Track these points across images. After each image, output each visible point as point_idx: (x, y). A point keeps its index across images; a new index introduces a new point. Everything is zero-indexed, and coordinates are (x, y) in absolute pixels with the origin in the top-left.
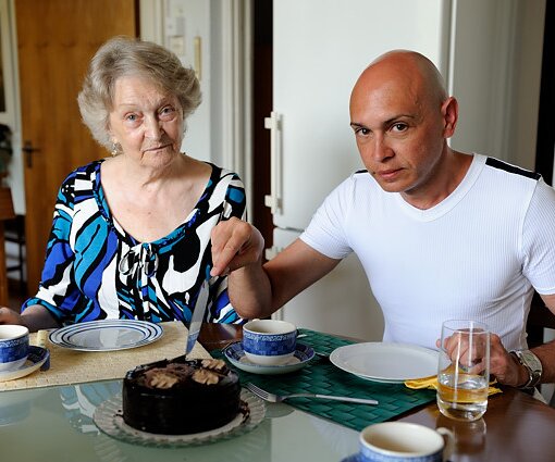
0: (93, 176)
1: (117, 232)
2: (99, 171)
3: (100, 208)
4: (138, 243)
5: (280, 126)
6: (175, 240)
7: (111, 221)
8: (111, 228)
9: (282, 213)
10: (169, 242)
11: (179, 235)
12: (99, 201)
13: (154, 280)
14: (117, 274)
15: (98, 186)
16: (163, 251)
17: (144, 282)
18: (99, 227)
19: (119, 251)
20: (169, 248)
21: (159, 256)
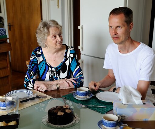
0: (40, 51)
1: (48, 65)
3: (43, 59)
4: (53, 67)
5: (82, 28)
6: (61, 66)
7: (46, 62)
8: (46, 64)
9: (83, 51)
10: (60, 67)
11: (62, 65)
12: (43, 57)
13: (58, 76)
14: (49, 75)
15: (42, 53)
16: (59, 69)
17: (56, 76)
18: (43, 64)
20: (60, 68)
21: (58, 70)
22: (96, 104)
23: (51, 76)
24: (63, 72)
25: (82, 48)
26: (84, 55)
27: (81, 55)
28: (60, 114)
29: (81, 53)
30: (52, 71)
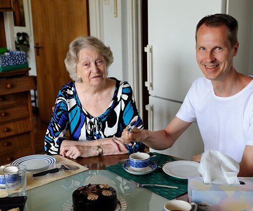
0: (73, 89)
1: (84, 113)
2: (74, 87)
3: (77, 102)
4: (93, 117)
5: (151, 50)
6: (107, 115)
7: (81, 108)
8: (82, 111)
9: (152, 89)
10: (105, 116)
11: (108, 113)
12: (76, 99)
13: (101, 132)
14: (86, 131)
15: (75, 93)
16: (103, 120)
17: (97, 132)
18: (77, 110)
19: (86, 121)
20: (105, 118)
21: (102, 122)
22: (160, 182)
23: (89, 132)
24: (111, 126)
25: (151, 85)
26: (155, 97)
27: (150, 97)
28: (92, 197)
29: (150, 93)
30: (91, 124)
